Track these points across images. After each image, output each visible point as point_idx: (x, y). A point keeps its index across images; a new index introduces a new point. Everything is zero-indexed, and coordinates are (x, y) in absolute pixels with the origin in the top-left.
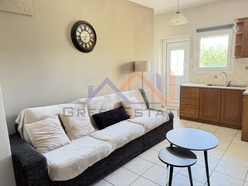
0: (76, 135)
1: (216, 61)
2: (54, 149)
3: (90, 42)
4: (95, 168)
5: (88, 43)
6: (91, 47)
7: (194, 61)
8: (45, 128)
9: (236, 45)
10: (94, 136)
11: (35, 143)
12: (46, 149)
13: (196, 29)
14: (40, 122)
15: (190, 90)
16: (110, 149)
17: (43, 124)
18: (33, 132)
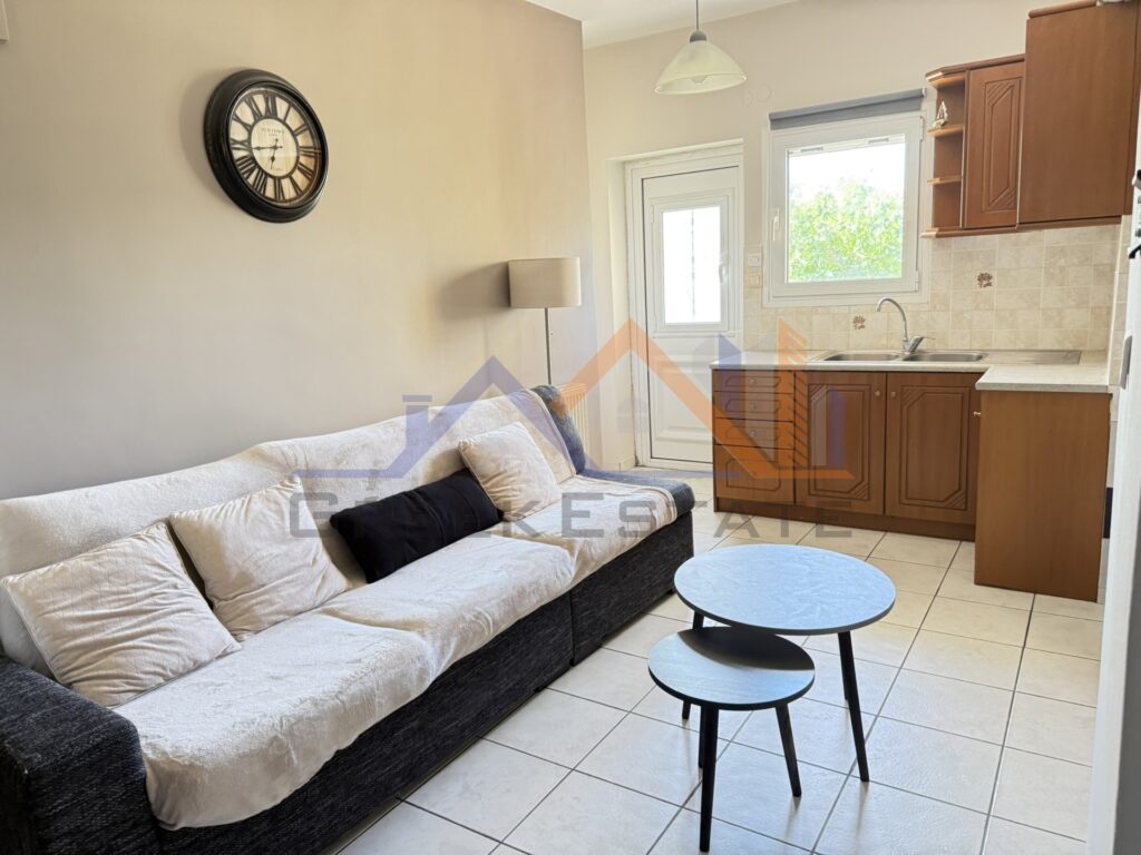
0: (260, 611)
1: (845, 255)
2: (159, 686)
3: (297, 172)
4: (364, 755)
5: (289, 176)
6: (303, 193)
7: (763, 256)
8: (106, 587)
9: (937, 181)
10: (345, 613)
11: (62, 663)
12: (121, 689)
13: (770, 115)
14: (79, 562)
15: (755, 382)
16: (432, 659)
17: (97, 568)
18: (49, 612)
